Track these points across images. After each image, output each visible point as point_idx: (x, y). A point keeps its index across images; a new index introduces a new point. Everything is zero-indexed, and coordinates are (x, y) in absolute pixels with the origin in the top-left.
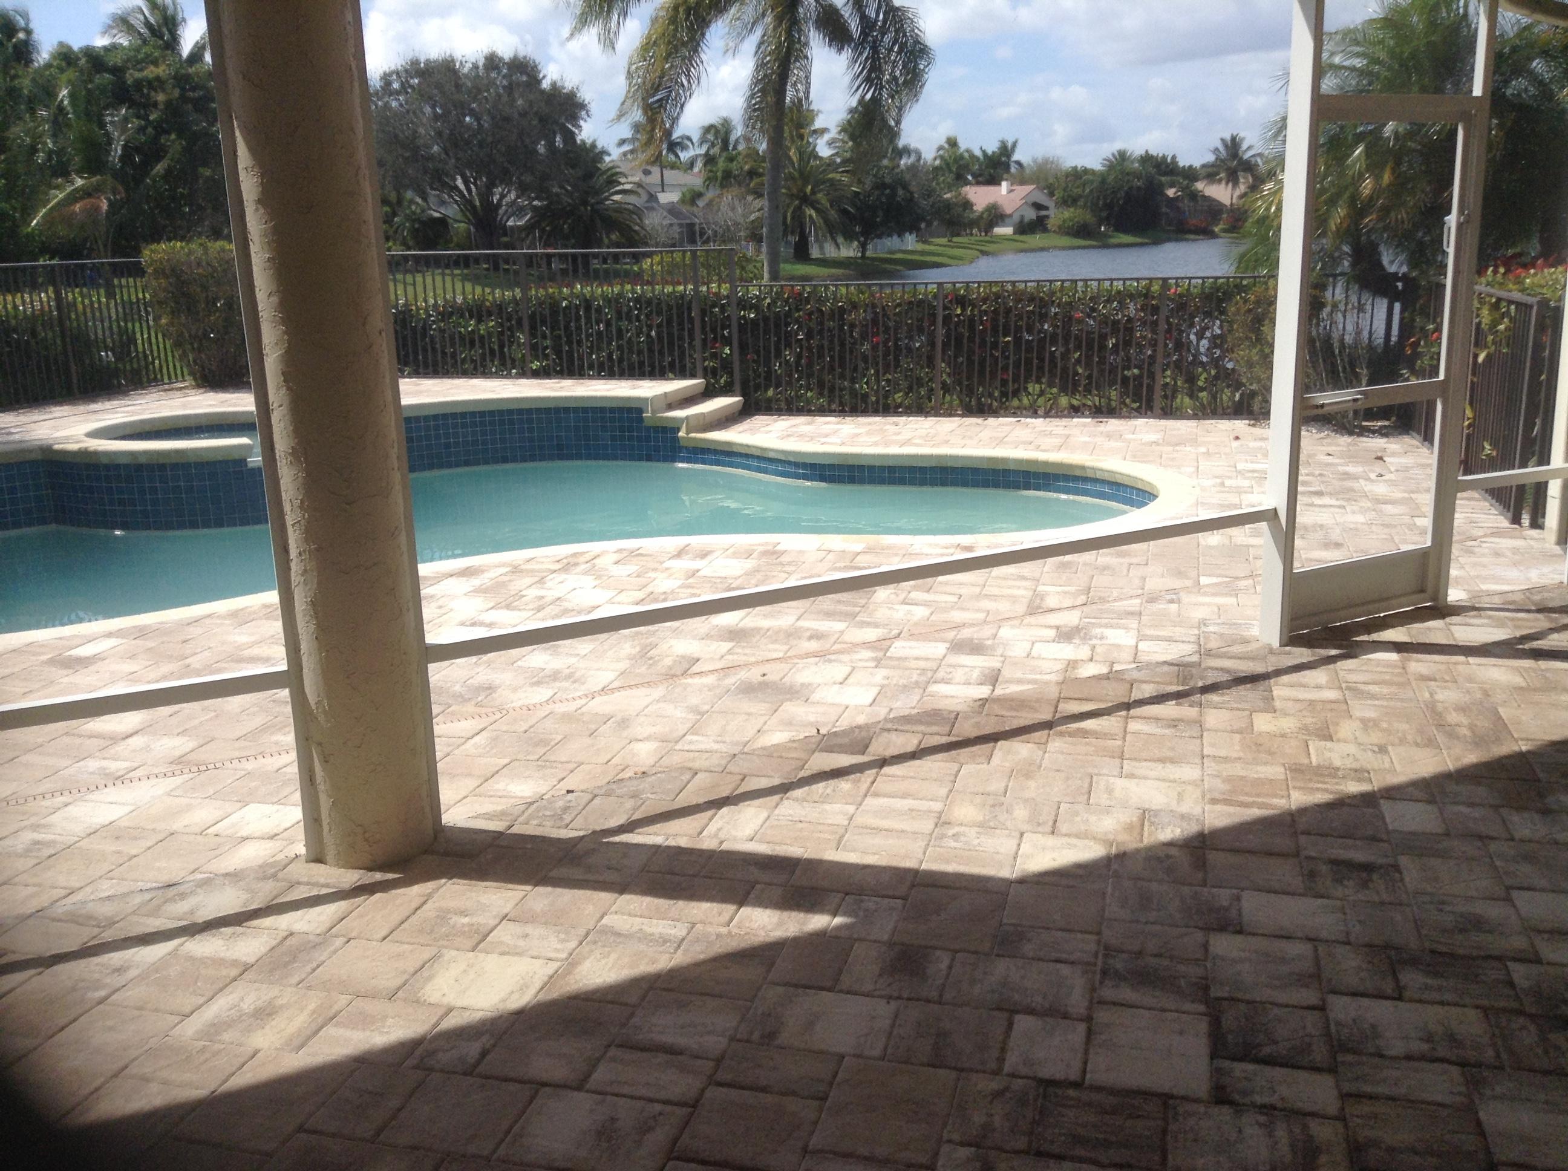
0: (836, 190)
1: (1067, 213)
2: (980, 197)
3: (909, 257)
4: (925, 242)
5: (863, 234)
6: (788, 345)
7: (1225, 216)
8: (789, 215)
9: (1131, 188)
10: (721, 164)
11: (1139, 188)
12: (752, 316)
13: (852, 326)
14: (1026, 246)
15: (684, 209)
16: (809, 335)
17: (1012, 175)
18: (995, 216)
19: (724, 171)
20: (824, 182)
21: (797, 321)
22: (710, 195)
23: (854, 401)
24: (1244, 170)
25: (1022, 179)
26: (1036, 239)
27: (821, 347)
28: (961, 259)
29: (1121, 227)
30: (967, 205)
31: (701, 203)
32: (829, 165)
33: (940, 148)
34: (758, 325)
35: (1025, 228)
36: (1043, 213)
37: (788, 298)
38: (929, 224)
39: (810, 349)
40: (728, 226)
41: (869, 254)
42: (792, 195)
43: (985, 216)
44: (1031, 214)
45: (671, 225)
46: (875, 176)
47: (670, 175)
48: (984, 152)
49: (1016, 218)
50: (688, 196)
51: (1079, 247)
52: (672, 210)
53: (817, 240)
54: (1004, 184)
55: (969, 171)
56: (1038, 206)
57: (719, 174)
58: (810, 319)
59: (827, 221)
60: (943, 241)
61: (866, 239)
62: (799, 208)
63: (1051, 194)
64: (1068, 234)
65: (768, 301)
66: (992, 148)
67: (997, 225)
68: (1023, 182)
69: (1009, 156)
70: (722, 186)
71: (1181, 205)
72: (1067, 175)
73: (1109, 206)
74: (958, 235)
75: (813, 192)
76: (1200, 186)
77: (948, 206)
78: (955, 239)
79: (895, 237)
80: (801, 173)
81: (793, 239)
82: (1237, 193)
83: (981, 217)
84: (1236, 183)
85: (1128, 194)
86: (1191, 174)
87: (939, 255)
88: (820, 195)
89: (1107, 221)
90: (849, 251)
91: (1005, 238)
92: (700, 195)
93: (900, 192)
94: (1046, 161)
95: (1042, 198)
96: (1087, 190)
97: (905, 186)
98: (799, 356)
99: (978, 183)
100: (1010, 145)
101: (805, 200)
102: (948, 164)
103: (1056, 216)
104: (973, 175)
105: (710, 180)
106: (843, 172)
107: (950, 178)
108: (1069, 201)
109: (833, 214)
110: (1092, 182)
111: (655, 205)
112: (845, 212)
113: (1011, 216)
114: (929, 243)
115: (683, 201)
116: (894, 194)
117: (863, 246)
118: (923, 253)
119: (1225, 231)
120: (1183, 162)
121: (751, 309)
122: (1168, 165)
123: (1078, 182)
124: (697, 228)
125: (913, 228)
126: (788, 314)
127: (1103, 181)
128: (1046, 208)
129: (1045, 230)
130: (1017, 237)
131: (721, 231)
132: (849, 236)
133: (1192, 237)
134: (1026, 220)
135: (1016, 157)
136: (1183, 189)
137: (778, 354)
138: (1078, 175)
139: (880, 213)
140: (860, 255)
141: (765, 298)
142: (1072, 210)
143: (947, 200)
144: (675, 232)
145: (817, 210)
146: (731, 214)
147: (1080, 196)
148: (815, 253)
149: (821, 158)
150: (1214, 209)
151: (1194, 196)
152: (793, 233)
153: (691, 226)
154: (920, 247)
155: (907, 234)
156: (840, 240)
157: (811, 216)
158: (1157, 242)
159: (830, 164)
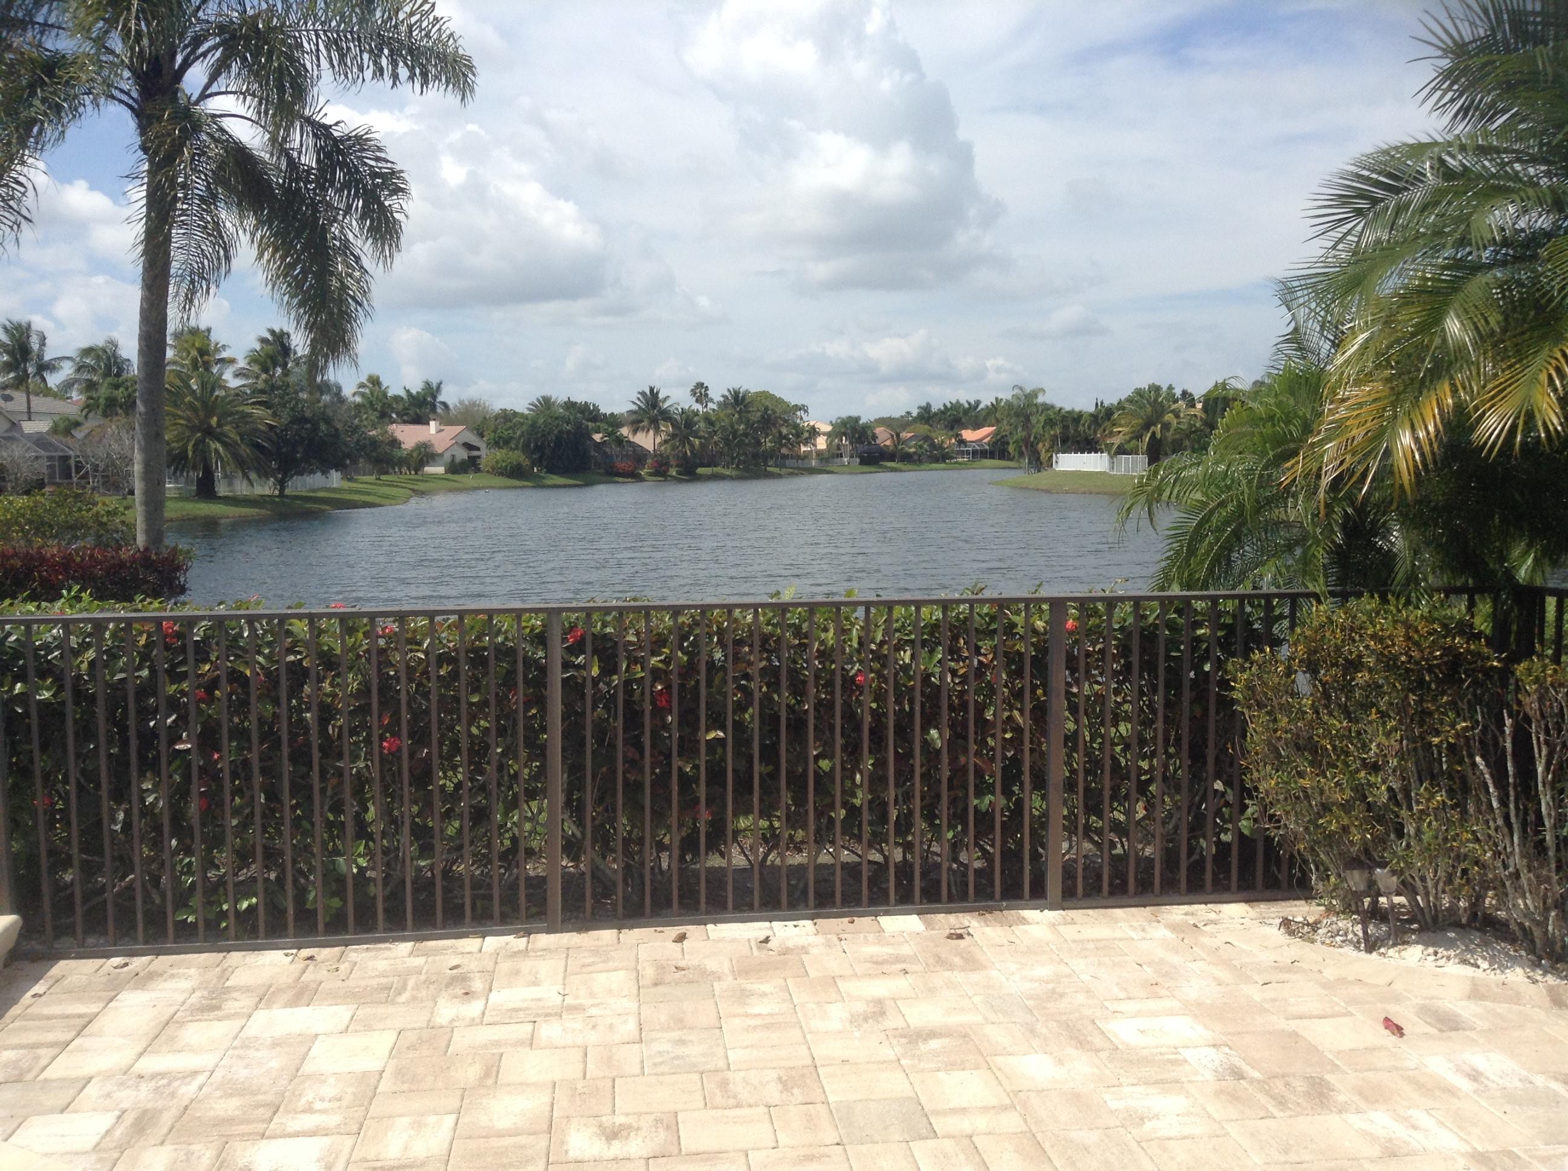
0: (246, 423)
1: (499, 454)
2: (409, 436)
3: (333, 495)
4: (350, 480)
5: (279, 470)
6: (150, 765)
7: (649, 461)
8: (190, 447)
9: (561, 432)
10: (103, 391)
11: (568, 432)
12: (46, 695)
13: (326, 713)
14: (456, 485)
15: (54, 440)
16: (208, 740)
17: (439, 416)
18: (424, 455)
19: (107, 399)
20: (232, 414)
21: (173, 704)
22: (89, 425)
23: (336, 902)
24: (665, 420)
25: (448, 418)
26: (469, 479)
27: (241, 769)
28: (393, 497)
29: (552, 470)
30: (395, 443)
31: (79, 434)
32: (237, 395)
33: (362, 385)
34: (62, 716)
35: (456, 468)
36: (475, 453)
37: (149, 645)
38: (355, 462)
39: (210, 773)
40: (113, 461)
41: (287, 492)
42: (194, 426)
43: (415, 455)
44: (462, 455)
45: (37, 458)
46: (292, 409)
47: (38, 403)
48: (408, 391)
49: (447, 457)
50: (62, 426)
51: (515, 487)
52: (40, 441)
53: (226, 476)
54: (432, 423)
55: (393, 410)
56: (469, 447)
57: (102, 401)
58: (210, 698)
59: (236, 456)
60: (371, 478)
61: (285, 475)
62: (202, 441)
63: (482, 435)
64: (501, 474)
65: (91, 654)
66: (416, 388)
67: (428, 464)
68: (450, 422)
69: (434, 397)
70: (105, 415)
71: (608, 450)
72: (496, 417)
73: (538, 448)
74: (387, 473)
75: (219, 425)
76: (625, 431)
77: (374, 443)
78: (383, 477)
79: (319, 474)
80: (204, 404)
81: (196, 474)
82: (658, 440)
83: (410, 455)
84: (657, 431)
85: (558, 438)
86: (614, 421)
87: (369, 494)
88: (227, 428)
89: (539, 462)
90: (265, 488)
91: (436, 477)
92: (77, 424)
93: (323, 427)
94: (474, 404)
95: (473, 439)
96: (519, 433)
97: (328, 421)
98: (181, 793)
99: (405, 422)
100: (434, 386)
101: (209, 432)
102: (371, 403)
103: (487, 455)
104: (397, 414)
105: (89, 407)
106: (254, 403)
107: (374, 416)
108: (499, 443)
109: (245, 450)
110: (522, 424)
111: (17, 435)
112: (258, 446)
113: (441, 455)
114: (356, 481)
115: (55, 430)
116: (315, 428)
117: (282, 484)
118: (351, 491)
119: (651, 474)
120: (605, 409)
121: (43, 676)
122: (591, 412)
123: (509, 424)
124: (72, 462)
125: (339, 466)
126: (147, 689)
127: (534, 425)
128: (478, 449)
129: (478, 470)
130: (449, 476)
131: (102, 466)
132: (264, 474)
133: (620, 479)
134: (458, 460)
135: (441, 398)
136: (609, 435)
137: (120, 794)
138: (507, 417)
139: (300, 450)
140: (277, 492)
141: (84, 647)
142: (504, 451)
143: (371, 438)
144: (42, 467)
145: (225, 445)
146: (115, 446)
147: (511, 438)
148: (222, 489)
149: (225, 388)
150: (639, 455)
151: (620, 441)
152: (194, 468)
153: (65, 459)
154: (346, 485)
155: (333, 472)
156: (253, 476)
157: (216, 450)
158: (588, 484)
159: (238, 393)
